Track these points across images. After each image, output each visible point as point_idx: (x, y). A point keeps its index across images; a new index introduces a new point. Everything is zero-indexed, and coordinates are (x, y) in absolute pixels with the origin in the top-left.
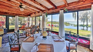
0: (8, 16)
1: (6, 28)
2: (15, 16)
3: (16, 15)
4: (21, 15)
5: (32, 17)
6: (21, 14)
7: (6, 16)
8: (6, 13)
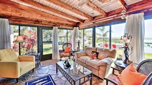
0: (41, 28)
1: (38, 52)
2: (52, 28)
3: (54, 26)
4: (62, 24)
5: (84, 29)
6: (62, 22)
7: (38, 27)
8: (37, 21)
